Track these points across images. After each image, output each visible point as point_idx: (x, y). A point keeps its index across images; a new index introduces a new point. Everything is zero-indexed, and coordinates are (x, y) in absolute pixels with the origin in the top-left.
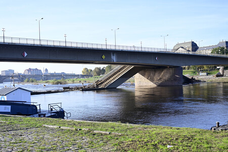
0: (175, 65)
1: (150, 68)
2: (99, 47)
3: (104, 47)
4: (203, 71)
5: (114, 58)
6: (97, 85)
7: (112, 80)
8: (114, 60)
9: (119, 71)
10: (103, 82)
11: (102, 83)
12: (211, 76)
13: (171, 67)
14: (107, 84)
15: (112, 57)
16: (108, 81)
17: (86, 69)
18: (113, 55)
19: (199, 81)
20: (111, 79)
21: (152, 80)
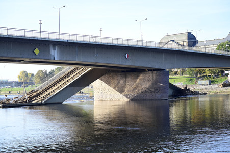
0: (157, 66)
1: (118, 72)
2: (29, 35)
3: (37, 35)
4: (203, 78)
5: (55, 54)
6: (30, 99)
7: (55, 90)
8: (56, 56)
9: (68, 75)
10: (41, 93)
11: (38, 95)
12: (214, 86)
13: (151, 70)
14: (46, 96)
15: (52, 52)
16: (49, 92)
17: (25, 72)
18: (54, 49)
19: (196, 93)
20: (54, 88)
21: (121, 91)
